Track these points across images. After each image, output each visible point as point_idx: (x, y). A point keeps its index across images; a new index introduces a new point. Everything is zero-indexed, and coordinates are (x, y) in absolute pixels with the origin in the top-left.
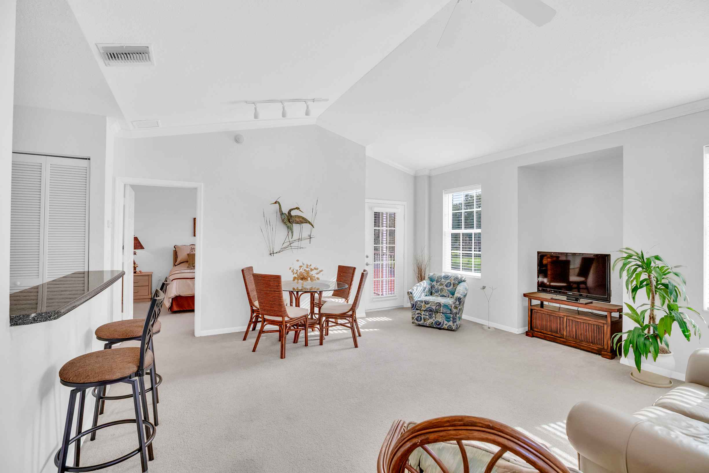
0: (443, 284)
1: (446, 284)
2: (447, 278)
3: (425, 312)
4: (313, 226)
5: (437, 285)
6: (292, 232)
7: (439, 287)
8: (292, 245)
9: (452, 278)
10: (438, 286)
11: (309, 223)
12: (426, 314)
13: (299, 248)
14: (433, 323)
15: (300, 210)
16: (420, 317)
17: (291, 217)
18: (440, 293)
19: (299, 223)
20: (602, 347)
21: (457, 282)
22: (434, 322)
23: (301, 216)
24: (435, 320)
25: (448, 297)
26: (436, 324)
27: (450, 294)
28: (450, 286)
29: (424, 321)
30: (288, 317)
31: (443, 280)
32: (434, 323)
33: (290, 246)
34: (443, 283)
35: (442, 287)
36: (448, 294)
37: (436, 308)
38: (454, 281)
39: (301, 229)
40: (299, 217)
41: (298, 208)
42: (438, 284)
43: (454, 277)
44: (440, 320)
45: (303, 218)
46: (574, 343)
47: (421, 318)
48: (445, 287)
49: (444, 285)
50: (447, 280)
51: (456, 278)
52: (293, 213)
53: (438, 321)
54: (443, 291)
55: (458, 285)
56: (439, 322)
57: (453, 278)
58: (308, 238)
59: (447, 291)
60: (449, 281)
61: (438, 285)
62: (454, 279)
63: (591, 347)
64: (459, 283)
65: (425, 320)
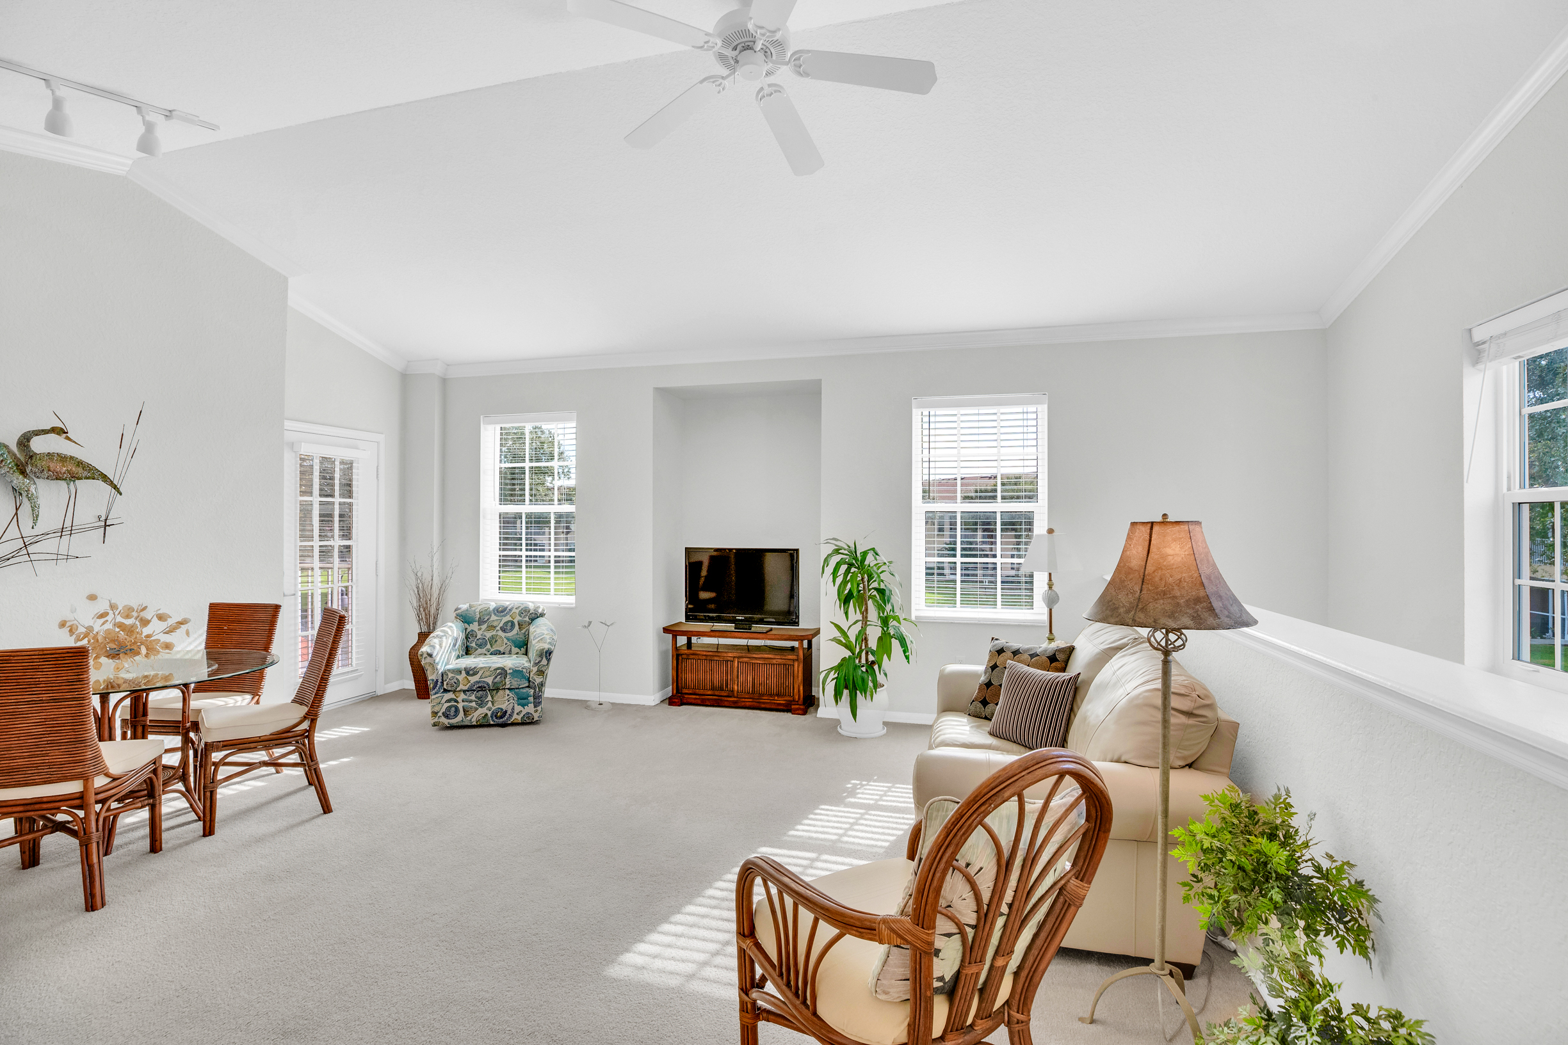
0: (495, 627)
1: (501, 625)
2: (502, 612)
3: (468, 695)
4: (115, 487)
5: (480, 629)
6: (34, 508)
7: (485, 633)
8: (31, 549)
9: (514, 610)
10: (484, 631)
11: (105, 478)
12: (470, 698)
13: (60, 557)
14: (486, 715)
15: (68, 438)
16: (453, 709)
17: (31, 457)
18: (489, 646)
19: (65, 479)
20: (792, 699)
21: (527, 619)
22: (489, 713)
23: (72, 458)
24: (493, 708)
25: (510, 654)
26: (496, 716)
27: (513, 647)
28: (511, 630)
29: (465, 715)
30: (107, 775)
31: (493, 617)
32: (489, 715)
33: (25, 552)
34: (495, 624)
35: (494, 633)
36: (509, 647)
37: (496, 680)
38: (521, 617)
39: (72, 500)
40: (63, 459)
41: (59, 431)
42: (484, 627)
43: (520, 609)
44: (504, 707)
45: (80, 463)
46: (751, 700)
47: (457, 710)
48: (501, 633)
49: (498, 628)
50: (505, 616)
51: (524, 611)
52: (39, 445)
53: (499, 708)
54: (496, 641)
55: (530, 624)
56: (502, 709)
57: (517, 611)
58: (99, 527)
59: (505, 641)
60: (508, 618)
61: (482, 630)
62: (521, 614)
63: (776, 702)
64: (533, 620)
65: (468, 711)
